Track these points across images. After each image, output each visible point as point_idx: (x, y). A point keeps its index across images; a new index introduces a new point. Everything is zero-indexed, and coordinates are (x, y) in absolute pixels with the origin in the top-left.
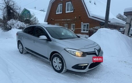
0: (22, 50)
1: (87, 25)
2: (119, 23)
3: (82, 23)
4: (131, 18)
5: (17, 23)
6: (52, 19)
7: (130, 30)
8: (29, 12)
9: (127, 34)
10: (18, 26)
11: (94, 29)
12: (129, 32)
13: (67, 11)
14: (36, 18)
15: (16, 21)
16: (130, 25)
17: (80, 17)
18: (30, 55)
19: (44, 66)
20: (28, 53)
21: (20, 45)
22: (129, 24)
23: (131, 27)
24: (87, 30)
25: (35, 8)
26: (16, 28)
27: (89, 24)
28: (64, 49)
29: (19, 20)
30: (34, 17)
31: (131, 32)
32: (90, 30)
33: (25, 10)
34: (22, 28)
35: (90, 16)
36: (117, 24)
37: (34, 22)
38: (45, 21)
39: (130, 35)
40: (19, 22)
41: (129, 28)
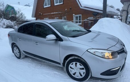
0: (19, 54)
1: (79, 16)
2: (111, 12)
3: (74, 15)
4: (128, 5)
5: (3, 22)
6: (40, 14)
7: (128, 18)
8: (13, 8)
9: (125, 22)
10: (4, 25)
11: (88, 19)
12: (126, 19)
13: (56, 3)
14: (23, 14)
15: (2, 19)
16: (128, 12)
17: (71, 9)
18: (30, 59)
19: (55, 74)
20: (26, 57)
21: (15, 48)
22: (126, 11)
23: (129, 14)
24: (80, 22)
25: (19, 3)
26: (2, 27)
27: (81, 15)
28: (87, 51)
29: (4, 18)
30: (20, 13)
31: (129, 20)
32: (85, 21)
33: (8, 6)
34: (9, 26)
35: (82, 6)
36: (110, 13)
37: (20, 18)
38: (32, 17)
39: (128, 23)
40: (4, 20)
41: (126, 15)
